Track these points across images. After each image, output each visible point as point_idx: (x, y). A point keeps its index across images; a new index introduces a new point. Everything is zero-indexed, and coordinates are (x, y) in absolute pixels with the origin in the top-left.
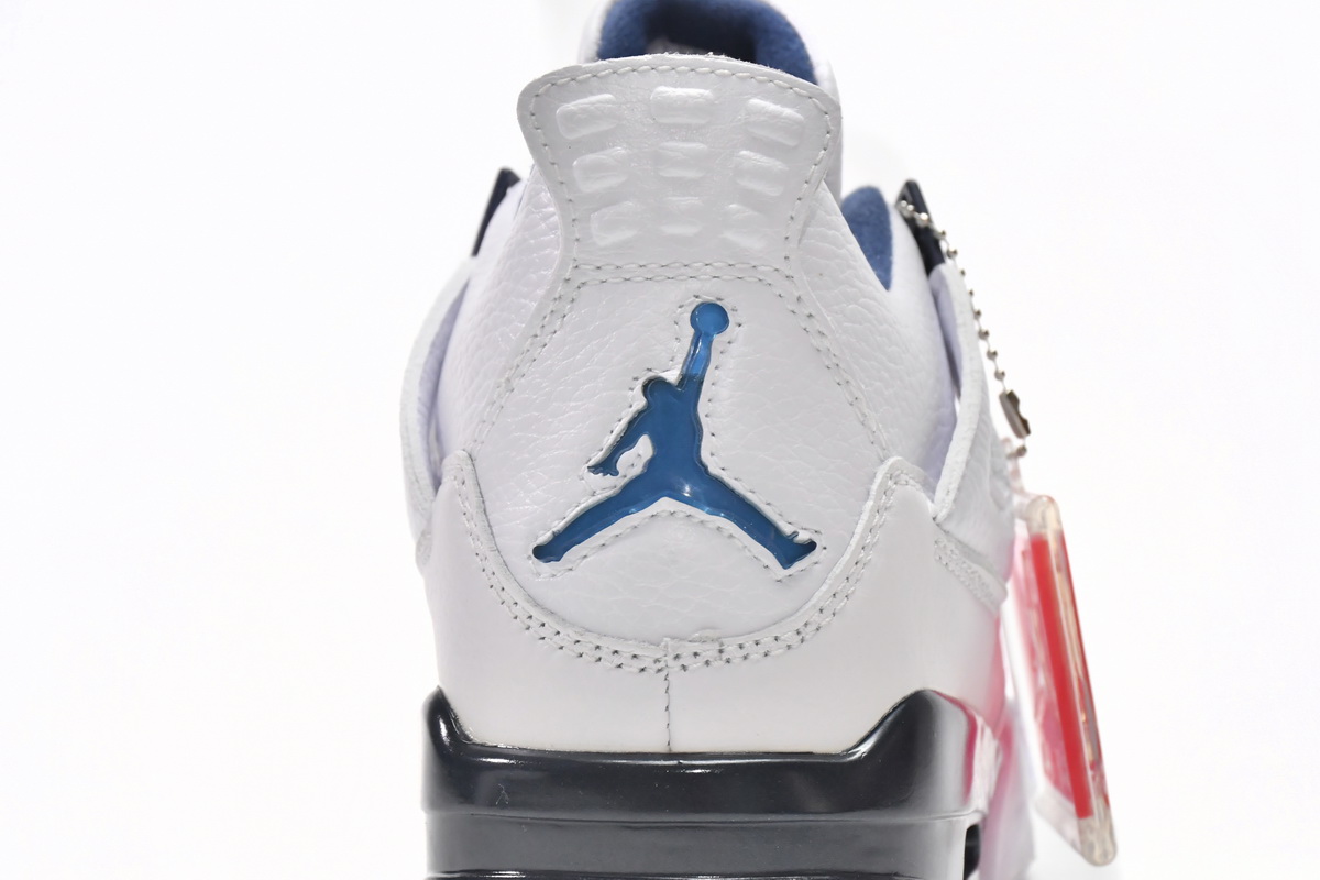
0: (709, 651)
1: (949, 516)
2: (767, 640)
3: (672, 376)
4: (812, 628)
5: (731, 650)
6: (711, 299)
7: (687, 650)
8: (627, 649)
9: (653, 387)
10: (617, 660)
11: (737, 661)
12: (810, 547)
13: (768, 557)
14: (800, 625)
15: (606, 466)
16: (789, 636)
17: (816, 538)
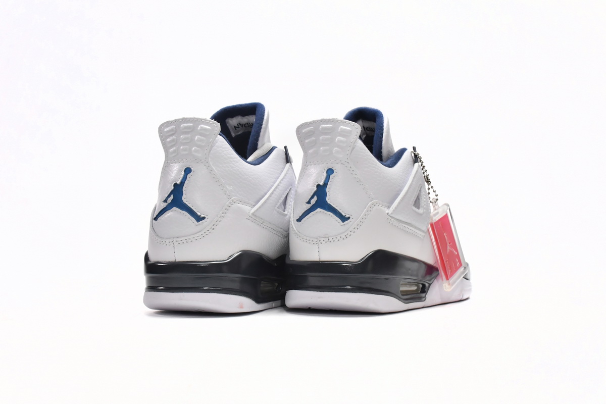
0: (326, 240)
1: (392, 213)
2: (339, 238)
3: (321, 183)
4: (349, 235)
5: (331, 239)
6: (331, 168)
7: (322, 239)
8: (311, 239)
9: (318, 186)
10: (309, 242)
11: (332, 241)
12: (349, 218)
13: (339, 220)
14: (346, 234)
15: (309, 202)
16: (343, 237)
17: (350, 216)
